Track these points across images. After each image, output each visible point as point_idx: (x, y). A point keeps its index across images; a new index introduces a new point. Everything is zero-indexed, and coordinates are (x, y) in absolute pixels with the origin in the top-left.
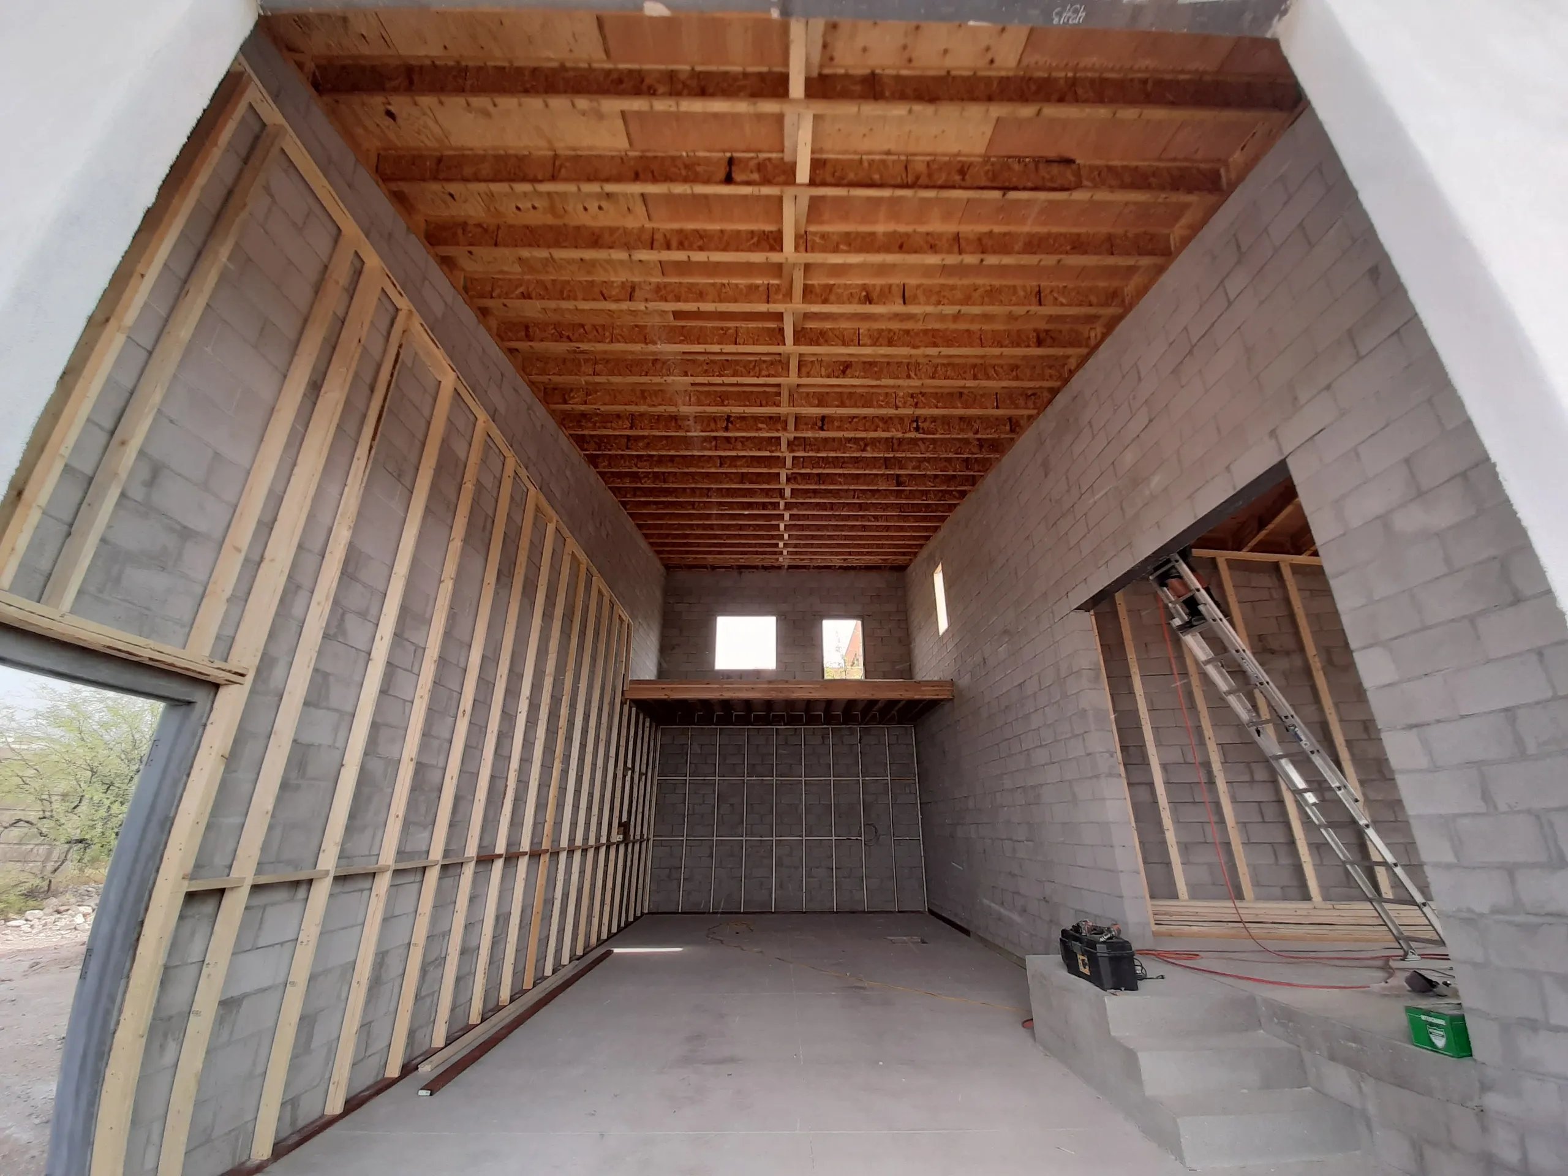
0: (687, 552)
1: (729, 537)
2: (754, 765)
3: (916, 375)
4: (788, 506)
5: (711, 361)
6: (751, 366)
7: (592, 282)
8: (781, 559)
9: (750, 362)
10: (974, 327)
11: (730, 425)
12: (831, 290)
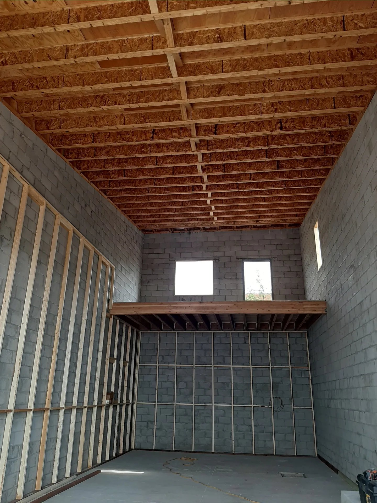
0: (154, 221)
1: (177, 210)
2: (200, 357)
3: (269, 89)
4: (208, 188)
5: (132, 93)
6: (157, 94)
7: (43, 49)
8: (214, 223)
9: (157, 91)
10: (304, 51)
11: (155, 135)
12: (194, 36)
